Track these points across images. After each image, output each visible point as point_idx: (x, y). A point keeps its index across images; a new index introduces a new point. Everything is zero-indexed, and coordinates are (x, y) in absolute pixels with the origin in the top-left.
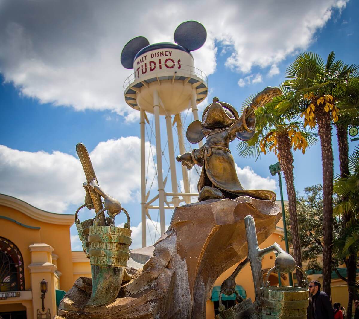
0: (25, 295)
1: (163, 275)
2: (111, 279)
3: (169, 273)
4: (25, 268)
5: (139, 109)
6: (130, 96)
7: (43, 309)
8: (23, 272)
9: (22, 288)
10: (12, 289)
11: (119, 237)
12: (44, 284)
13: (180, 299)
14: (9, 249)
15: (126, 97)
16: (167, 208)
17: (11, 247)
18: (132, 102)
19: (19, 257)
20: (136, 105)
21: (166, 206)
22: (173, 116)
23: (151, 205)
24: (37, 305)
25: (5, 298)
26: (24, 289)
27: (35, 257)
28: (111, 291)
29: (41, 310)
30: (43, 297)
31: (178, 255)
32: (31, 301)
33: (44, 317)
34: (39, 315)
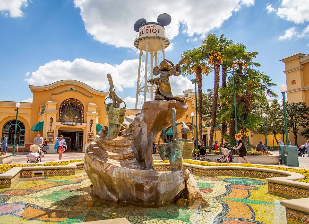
0: (84, 125)
1: (137, 129)
2: (116, 129)
3: (139, 128)
4: (85, 113)
5: (140, 49)
6: (136, 43)
8: (84, 115)
9: (83, 121)
10: (78, 122)
11: (120, 113)
12: (92, 120)
13: (143, 140)
14: (79, 104)
15: (134, 43)
16: (147, 92)
17: (80, 104)
18: (137, 46)
19: (83, 108)
20: (139, 47)
21: (147, 91)
22: (154, 53)
23: (141, 90)
24: (88, 129)
25: (75, 125)
26: (83, 122)
27: (89, 109)
28: (116, 133)
29: (90, 132)
30: (91, 126)
31: (144, 122)
32: (86, 127)
33: (91, 135)
34: (89, 133)
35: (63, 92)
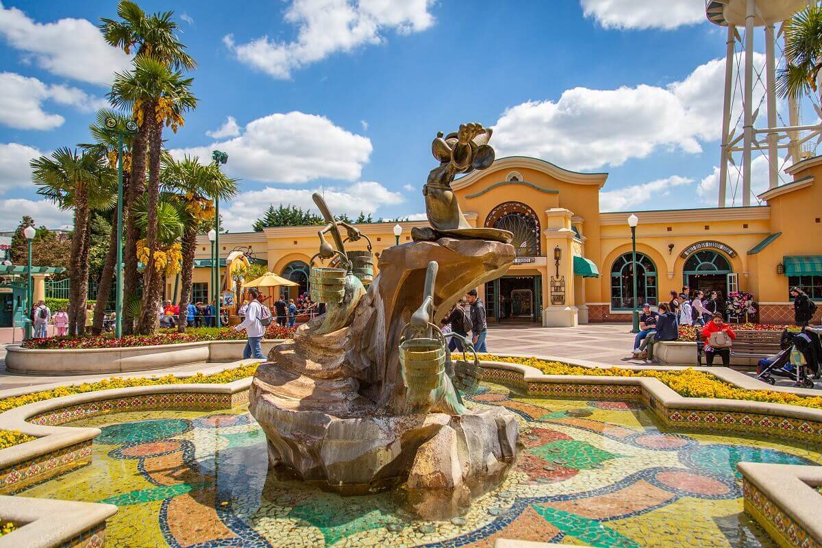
0: (539, 262)
4: (541, 234)
5: (727, 25)
6: (713, 11)
7: (557, 276)
8: (539, 237)
9: (538, 253)
10: (527, 255)
12: (557, 250)
14: (527, 214)
15: (708, 14)
17: (529, 212)
18: (716, 18)
19: (537, 222)
20: (724, 20)
24: (551, 272)
25: (520, 264)
26: (540, 255)
27: (551, 223)
29: (555, 277)
30: (557, 265)
32: (546, 267)
33: (558, 284)
34: (553, 282)
35: (489, 189)
